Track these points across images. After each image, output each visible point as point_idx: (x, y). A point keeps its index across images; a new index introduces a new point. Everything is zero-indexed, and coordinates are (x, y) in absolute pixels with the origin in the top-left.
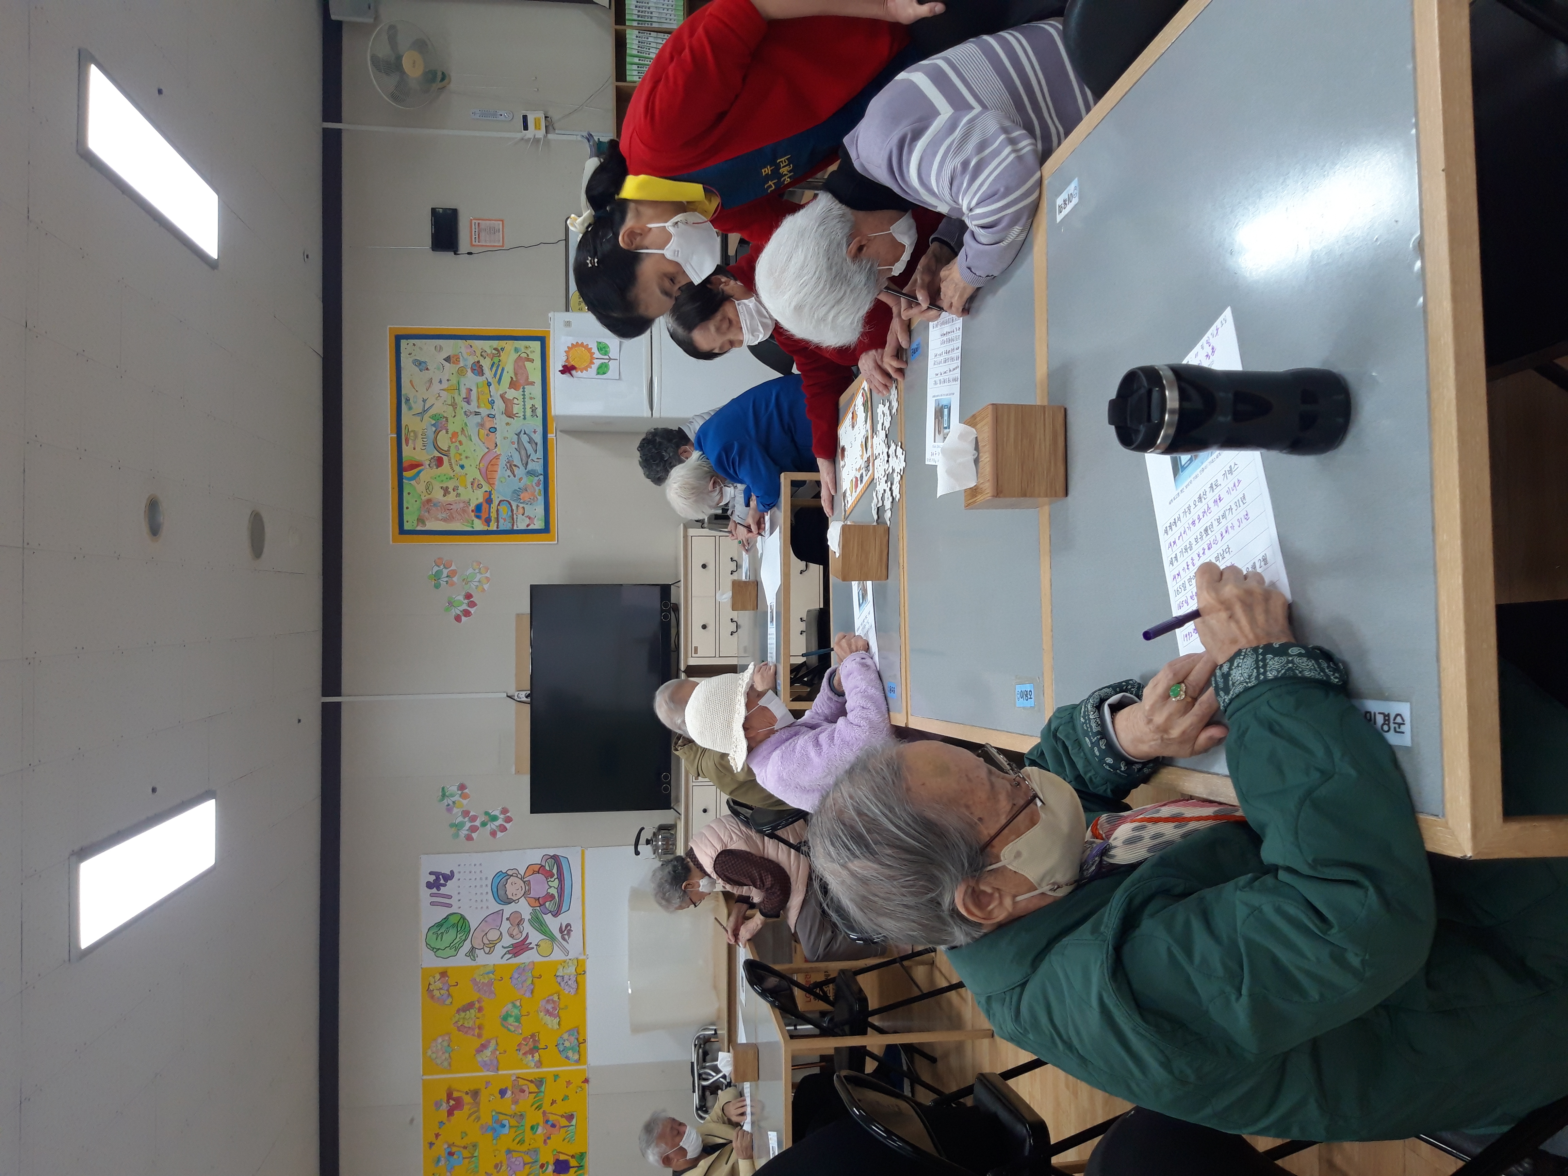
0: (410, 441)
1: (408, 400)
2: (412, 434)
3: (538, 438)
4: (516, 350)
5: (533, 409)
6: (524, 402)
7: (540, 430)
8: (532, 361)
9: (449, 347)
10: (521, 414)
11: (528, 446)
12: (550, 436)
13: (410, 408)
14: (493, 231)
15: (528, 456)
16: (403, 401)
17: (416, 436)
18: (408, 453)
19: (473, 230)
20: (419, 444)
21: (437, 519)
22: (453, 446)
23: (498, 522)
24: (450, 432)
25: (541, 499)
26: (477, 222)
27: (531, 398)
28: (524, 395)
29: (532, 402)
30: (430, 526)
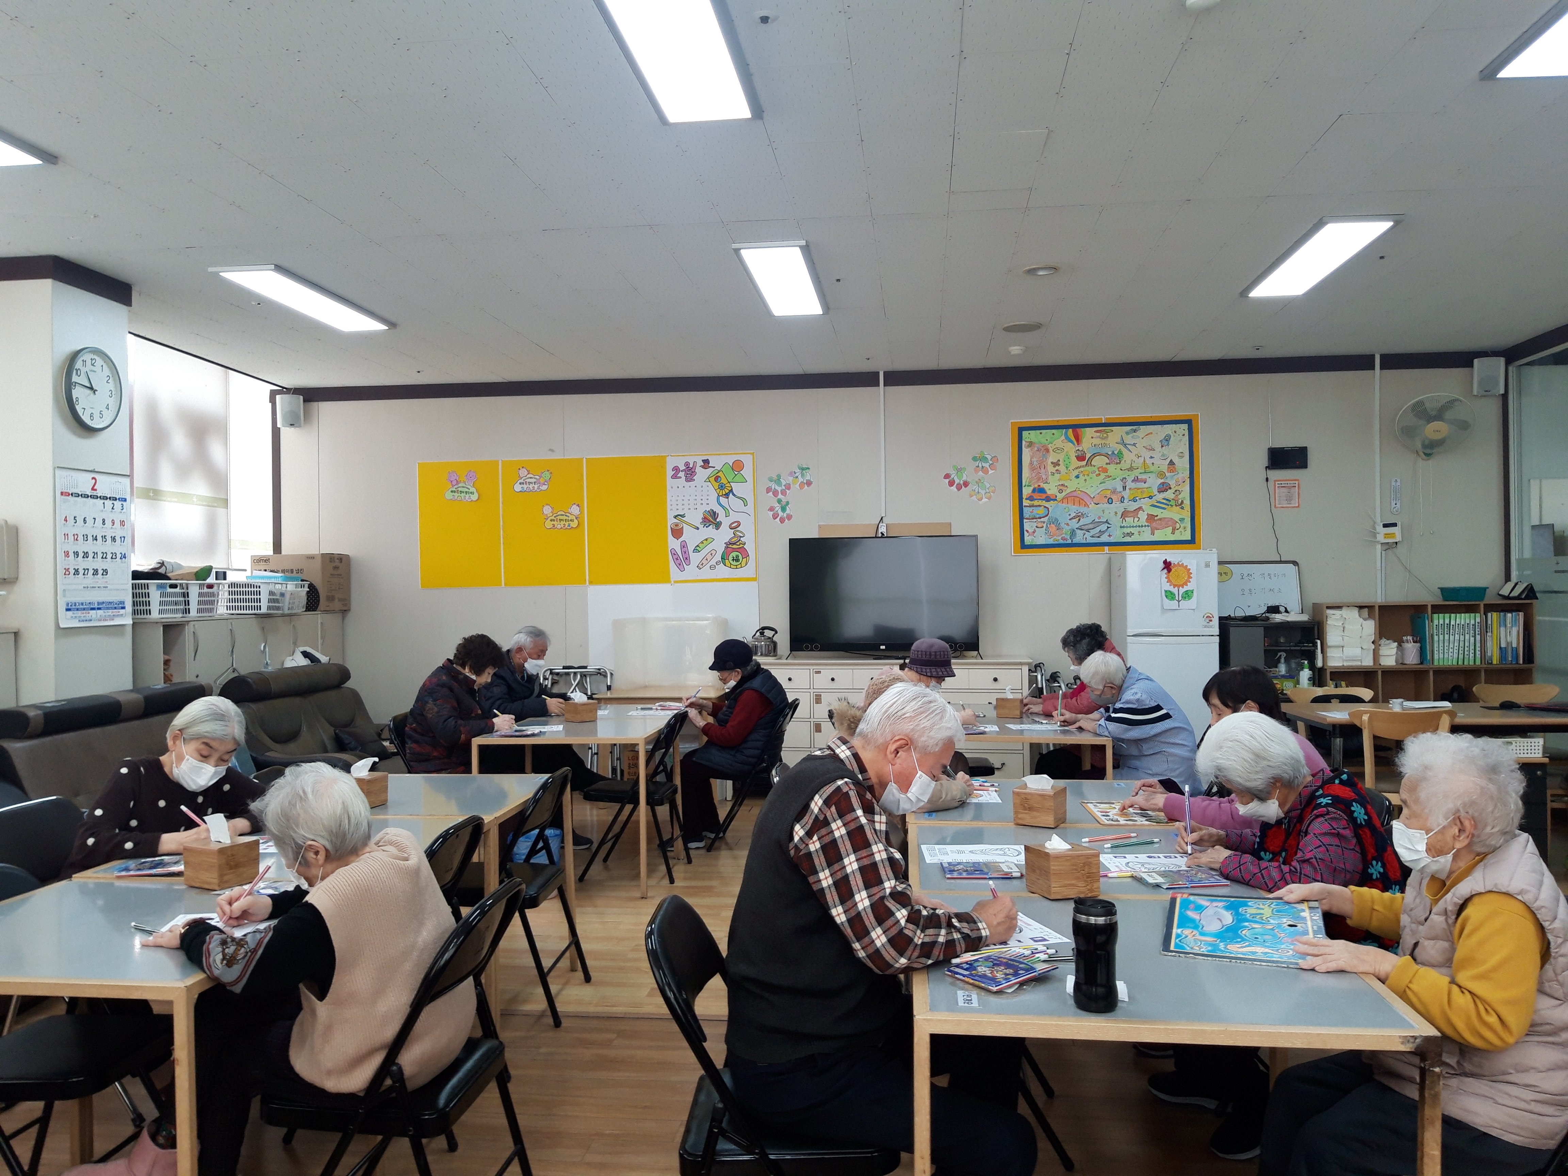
0: (1098, 434)
1: (1135, 431)
2: (1105, 435)
3: (1104, 538)
4: (1182, 520)
5: (1130, 534)
6: (1136, 527)
7: (1112, 540)
8: (1173, 533)
9: (1183, 464)
10: (1124, 524)
11: (1097, 530)
12: (1106, 548)
13: (1127, 433)
14: (1289, 499)
15: (1088, 531)
16: (1134, 427)
17: (1102, 439)
18: (1088, 433)
19: (1289, 482)
20: (1097, 441)
21: (1032, 458)
22: (1096, 469)
23: (1030, 506)
24: (1108, 466)
25: (1051, 541)
26: (1297, 485)
27: (1139, 532)
28: (1142, 526)
29: (1136, 533)
30: (1026, 453)
